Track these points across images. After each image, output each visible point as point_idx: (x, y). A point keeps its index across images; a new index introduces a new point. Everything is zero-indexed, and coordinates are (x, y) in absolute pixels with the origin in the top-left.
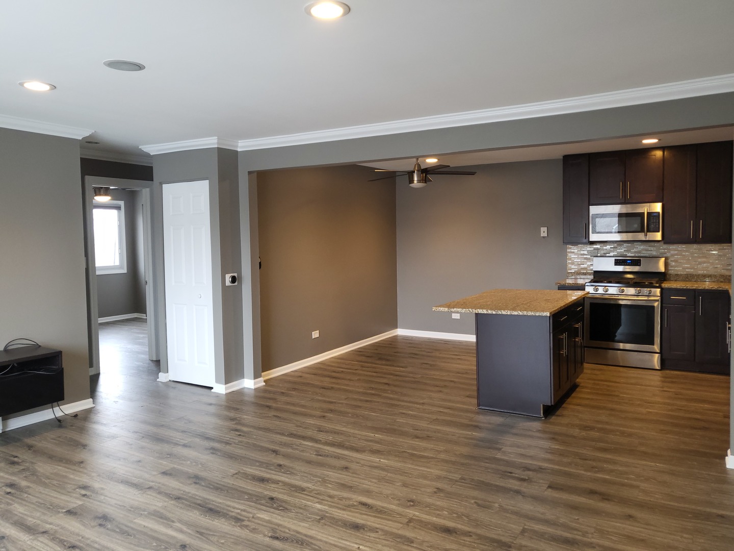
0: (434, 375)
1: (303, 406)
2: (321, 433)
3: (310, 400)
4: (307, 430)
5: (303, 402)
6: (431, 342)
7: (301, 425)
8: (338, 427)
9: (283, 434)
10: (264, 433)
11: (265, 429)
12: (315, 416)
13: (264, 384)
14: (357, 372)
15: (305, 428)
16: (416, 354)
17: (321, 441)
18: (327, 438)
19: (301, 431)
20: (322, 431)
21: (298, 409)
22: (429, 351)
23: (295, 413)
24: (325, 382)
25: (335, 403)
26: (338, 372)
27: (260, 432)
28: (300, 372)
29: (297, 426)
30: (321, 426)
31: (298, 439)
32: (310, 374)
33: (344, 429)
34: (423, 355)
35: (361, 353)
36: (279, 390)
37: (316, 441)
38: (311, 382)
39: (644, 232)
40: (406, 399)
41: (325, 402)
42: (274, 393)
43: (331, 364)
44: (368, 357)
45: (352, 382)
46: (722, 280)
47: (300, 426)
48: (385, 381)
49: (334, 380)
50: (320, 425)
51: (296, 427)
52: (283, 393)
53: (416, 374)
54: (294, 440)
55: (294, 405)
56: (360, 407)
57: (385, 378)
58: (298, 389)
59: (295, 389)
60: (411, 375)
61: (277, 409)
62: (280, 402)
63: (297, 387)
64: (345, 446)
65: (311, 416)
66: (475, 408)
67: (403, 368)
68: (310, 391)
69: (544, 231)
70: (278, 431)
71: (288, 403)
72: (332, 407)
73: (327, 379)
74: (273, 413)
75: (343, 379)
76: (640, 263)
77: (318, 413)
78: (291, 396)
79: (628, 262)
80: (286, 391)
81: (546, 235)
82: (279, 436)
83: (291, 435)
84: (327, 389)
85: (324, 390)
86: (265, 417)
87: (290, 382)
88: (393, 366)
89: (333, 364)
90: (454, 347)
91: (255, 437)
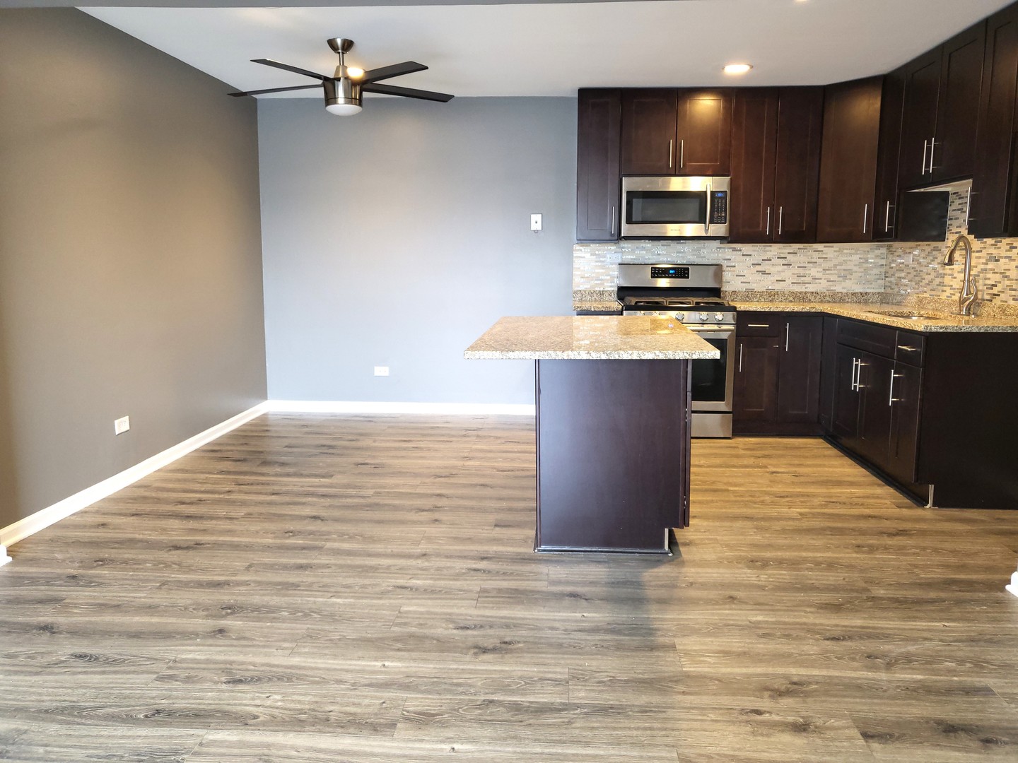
0: (397, 486)
1: (151, 609)
2: (241, 687)
3: (159, 588)
4: (198, 686)
5: (142, 597)
6: (340, 420)
7: (171, 672)
8: (280, 659)
9: (129, 719)
10: (64, 729)
11: (61, 711)
12: (197, 635)
13: (10, 559)
14: (233, 497)
15: (189, 679)
16: (330, 447)
17: (256, 717)
18: (268, 703)
19: (181, 697)
20: (240, 681)
21: (136, 619)
22: (350, 438)
23: (136, 635)
24: (173, 530)
25: (227, 583)
26: (191, 503)
27: (53, 728)
28: (97, 512)
29: (161, 678)
30: (231, 663)
31: (185, 726)
32: (125, 515)
33: (295, 661)
34: (345, 448)
35: (219, 455)
36: (59, 571)
37: (243, 720)
38: (137, 536)
39: (705, 223)
40: (379, 548)
41: (200, 585)
42: (49, 581)
43: (164, 485)
44: (239, 461)
45: (235, 522)
46: (791, 299)
47: (171, 677)
48: (307, 511)
49: (192, 524)
50: (225, 662)
51: (158, 684)
52: (74, 577)
53: (360, 487)
54: (176, 731)
55: (117, 608)
56: (295, 586)
57: (304, 504)
58: (112, 561)
59: (102, 562)
60: (353, 492)
61: (76, 632)
62: (76, 606)
63: (105, 553)
64: (333, 716)
65: (188, 636)
66: (529, 550)
67: (323, 477)
68: (145, 561)
69: (536, 221)
70: (110, 710)
71: (102, 607)
72: (225, 597)
73: (175, 523)
74: (66, 648)
75: (211, 518)
76: (688, 274)
77: (200, 623)
78: (101, 584)
79: (671, 272)
80: (81, 571)
81: (539, 227)
82: (122, 730)
83: (159, 716)
84: (188, 548)
85: (178, 552)
86: (49, 665)
87: (78, 543)
88: (301, 475)
89: (170, 486)
90: (389, 427)
91: (41, 750)
